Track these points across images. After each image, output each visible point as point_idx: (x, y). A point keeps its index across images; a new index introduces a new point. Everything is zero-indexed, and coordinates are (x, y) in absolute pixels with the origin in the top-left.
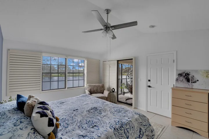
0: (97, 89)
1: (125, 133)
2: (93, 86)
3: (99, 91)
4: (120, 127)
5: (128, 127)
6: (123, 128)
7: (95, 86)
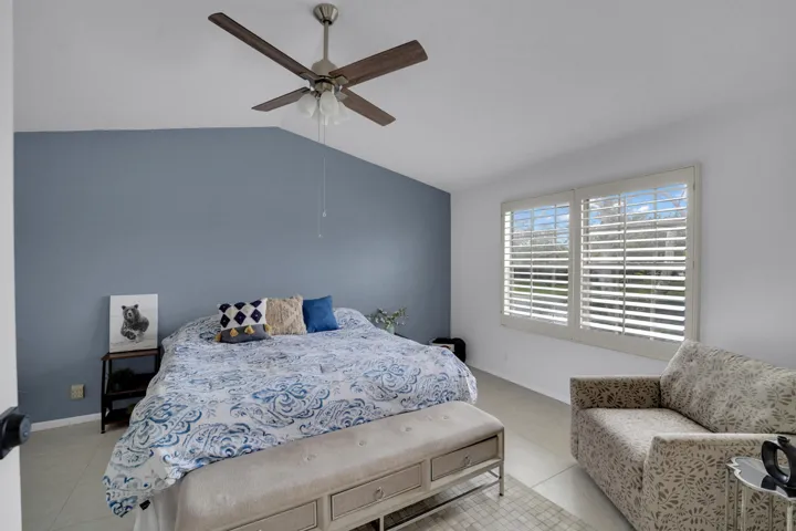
5: (137, 441)
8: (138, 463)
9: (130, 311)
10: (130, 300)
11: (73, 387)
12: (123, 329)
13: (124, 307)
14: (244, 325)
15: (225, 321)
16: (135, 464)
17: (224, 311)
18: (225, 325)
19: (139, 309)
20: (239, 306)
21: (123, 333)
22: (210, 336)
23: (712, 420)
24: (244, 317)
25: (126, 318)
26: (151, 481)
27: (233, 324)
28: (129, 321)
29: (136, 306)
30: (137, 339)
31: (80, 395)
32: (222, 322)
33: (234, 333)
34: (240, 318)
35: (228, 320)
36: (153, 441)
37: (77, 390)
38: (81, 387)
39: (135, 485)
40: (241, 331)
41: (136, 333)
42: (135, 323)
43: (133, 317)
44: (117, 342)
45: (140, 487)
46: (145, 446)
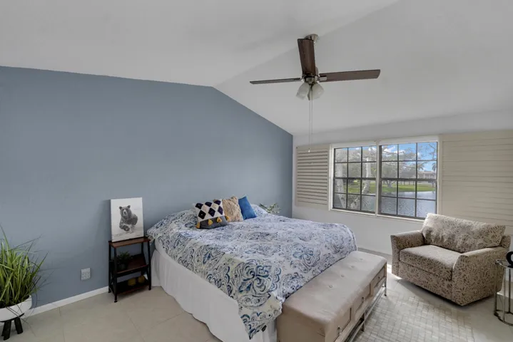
0: (453, 236)
1: (245, 280)
2: (443, 221)
3: (459, 244)
4: (251, 272)
5: (258, 290)
6: (251, 276)
7: (450, 223)
8: (260, 303)
9: (125, 211)
10: (124, 203)
11: (83, 271)
12: (121, 223)
13: (121, 208)
14: (215, 216)
15: (202, 215)
16: (259, 304)
17: (200, 208)
18: (203, 217)
19: (131, 208)
20: (209, 204)
21: (121, 227)
22: (192, 225)
23: (457, 247)
24: (214, 211)
25: (122, 215)
26: (272, 313)
27: (208, 217)
28: (124, 217)
29: (129, 207)
30: (130, 230)
31: (88, 276)
32: (200, 216)
33: (210, 222)
34: (212, 212)
35: (204, 214)
36: (269, 288)
37: (86, 272)
38: (88, 270)
39: (265, 316)
40: (215, 220)
41: (130, 226)
42: (129, 219)
43: (127, 215)
44: (118, 234)
45: (268, 317)
46: (265, 292)
